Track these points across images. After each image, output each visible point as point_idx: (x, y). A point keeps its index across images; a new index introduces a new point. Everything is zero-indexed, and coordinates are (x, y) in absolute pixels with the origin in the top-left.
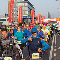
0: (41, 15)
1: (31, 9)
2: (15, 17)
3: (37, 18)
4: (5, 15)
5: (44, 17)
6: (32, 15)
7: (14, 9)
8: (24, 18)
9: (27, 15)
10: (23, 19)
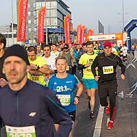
0: (84, 27)
1: (63, 15)
2: (30, 30)
3: (75, 34)
4: (11, 27)
5: (90, 31)
6: (67, 26)
7: (29, 13)
8: (49, 33)
9: (55, 27)
10: (46, 35)
